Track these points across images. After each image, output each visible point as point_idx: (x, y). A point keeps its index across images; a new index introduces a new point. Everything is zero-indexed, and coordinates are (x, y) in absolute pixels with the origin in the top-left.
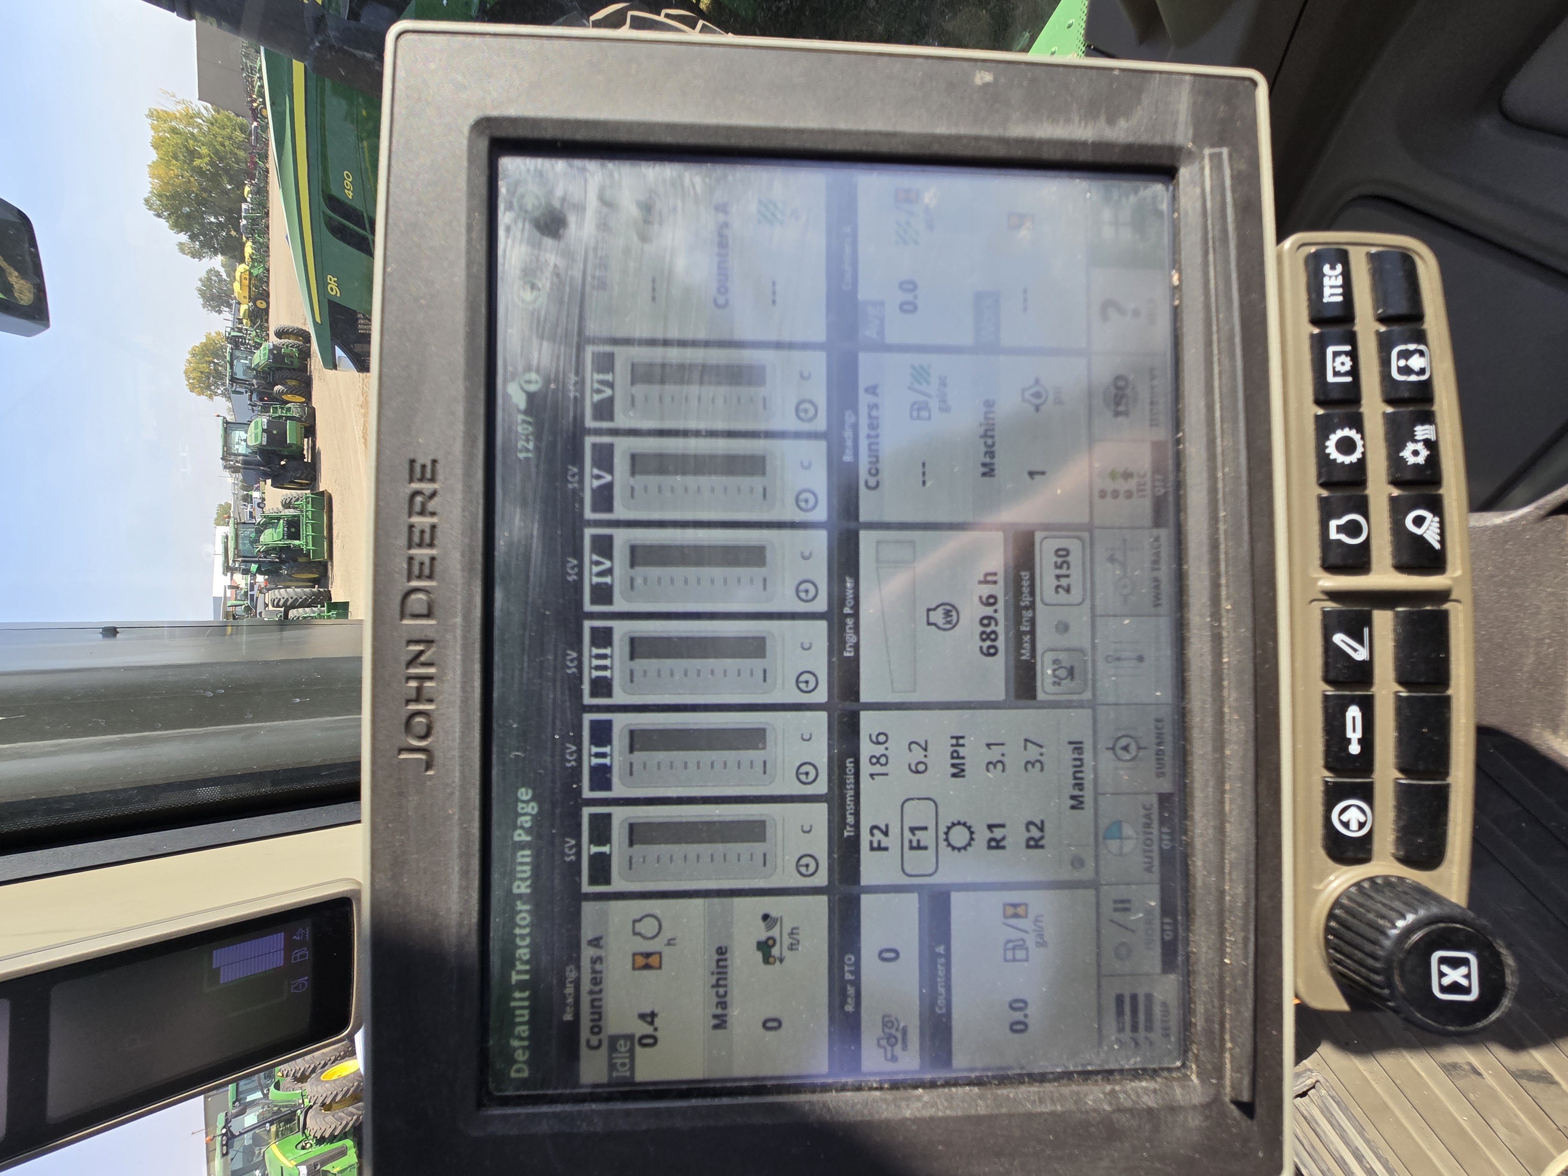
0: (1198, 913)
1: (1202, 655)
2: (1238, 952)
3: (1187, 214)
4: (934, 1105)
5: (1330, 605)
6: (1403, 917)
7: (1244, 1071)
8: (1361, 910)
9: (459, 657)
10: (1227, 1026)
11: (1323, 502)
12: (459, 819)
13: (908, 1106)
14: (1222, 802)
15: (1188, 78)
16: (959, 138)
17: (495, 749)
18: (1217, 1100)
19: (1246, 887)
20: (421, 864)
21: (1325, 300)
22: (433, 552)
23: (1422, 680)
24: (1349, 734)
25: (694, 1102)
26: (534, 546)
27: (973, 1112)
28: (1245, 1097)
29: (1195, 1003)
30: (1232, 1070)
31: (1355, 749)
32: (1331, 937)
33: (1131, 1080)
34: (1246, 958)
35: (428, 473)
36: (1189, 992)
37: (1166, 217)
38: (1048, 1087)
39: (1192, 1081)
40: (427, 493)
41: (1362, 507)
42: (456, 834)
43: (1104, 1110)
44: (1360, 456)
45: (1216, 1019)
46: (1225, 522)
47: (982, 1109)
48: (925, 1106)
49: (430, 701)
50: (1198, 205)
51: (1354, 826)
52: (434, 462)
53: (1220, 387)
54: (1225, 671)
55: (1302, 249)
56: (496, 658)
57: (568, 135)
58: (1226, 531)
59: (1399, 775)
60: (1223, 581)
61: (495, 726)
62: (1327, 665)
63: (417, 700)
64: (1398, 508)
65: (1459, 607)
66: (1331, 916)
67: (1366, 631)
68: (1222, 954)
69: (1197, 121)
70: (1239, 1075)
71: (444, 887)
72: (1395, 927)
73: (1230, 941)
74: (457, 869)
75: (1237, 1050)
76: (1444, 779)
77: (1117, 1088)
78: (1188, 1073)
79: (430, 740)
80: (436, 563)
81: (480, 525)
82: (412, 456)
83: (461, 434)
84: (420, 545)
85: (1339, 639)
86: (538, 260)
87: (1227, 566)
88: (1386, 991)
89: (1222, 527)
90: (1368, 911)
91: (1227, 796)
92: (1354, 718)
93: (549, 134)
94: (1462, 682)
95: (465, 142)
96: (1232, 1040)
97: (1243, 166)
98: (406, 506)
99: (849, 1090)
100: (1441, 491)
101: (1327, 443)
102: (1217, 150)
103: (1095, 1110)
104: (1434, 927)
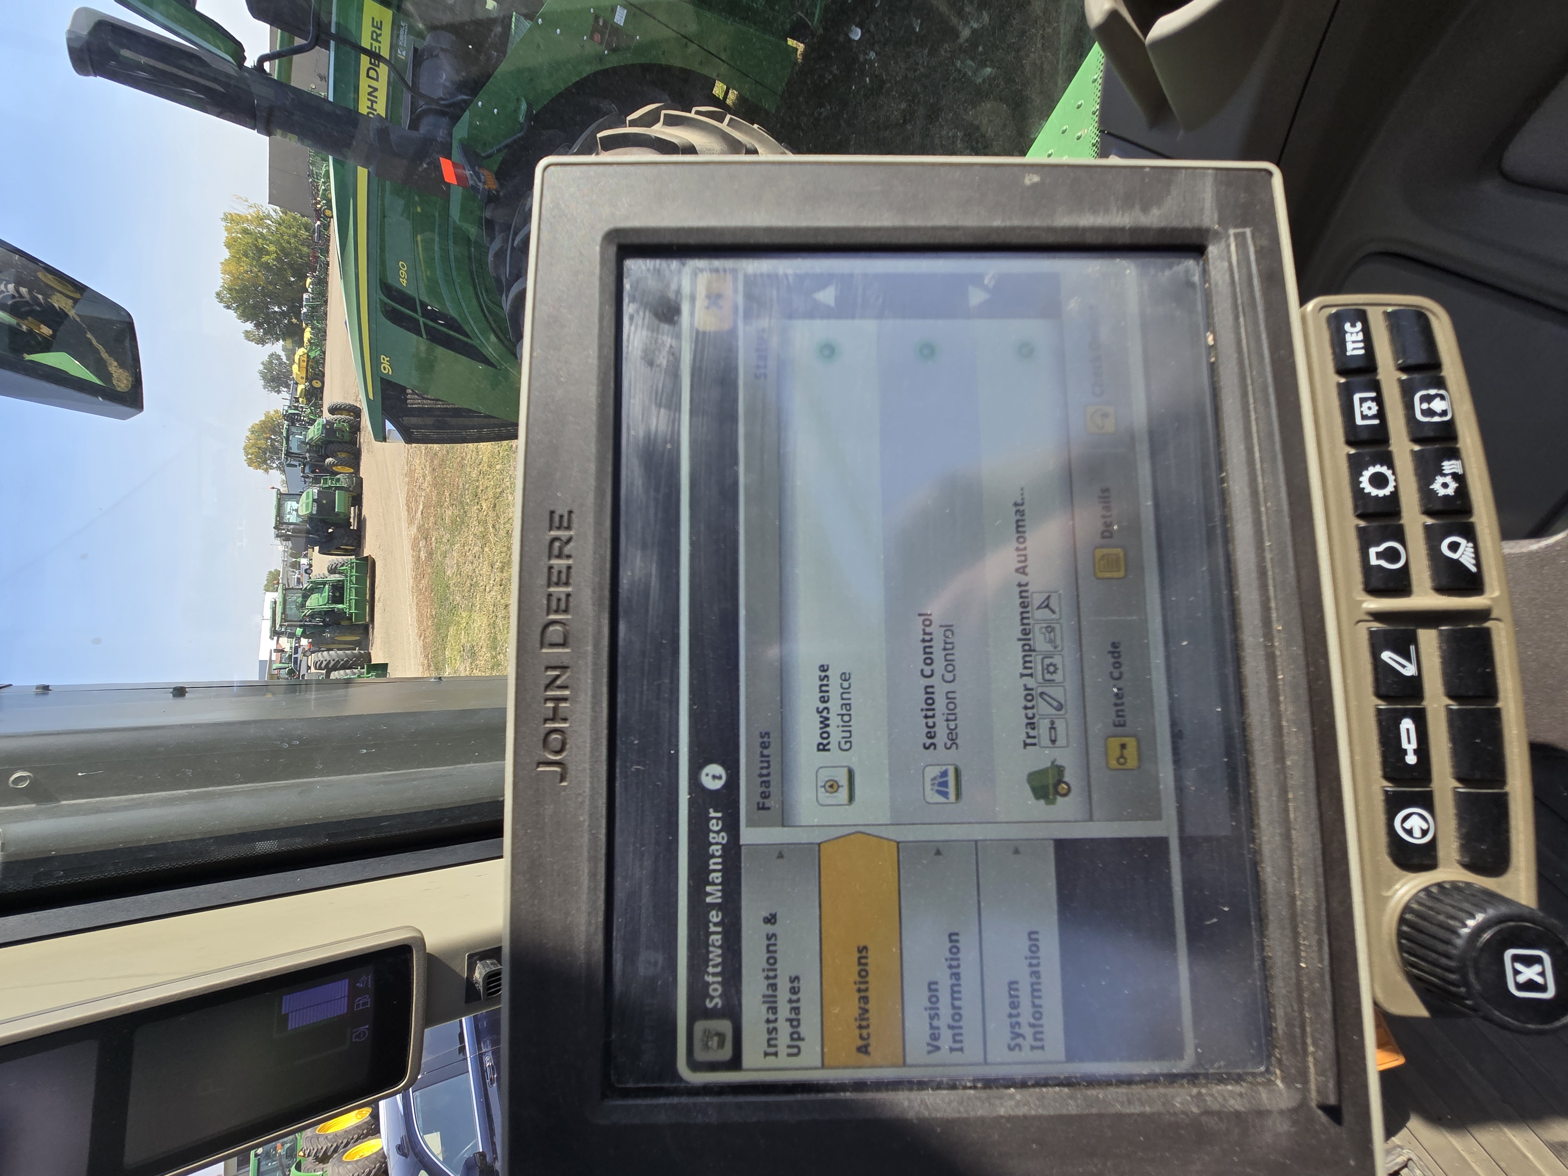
0: (1271, 918)
1: (1257, 673)
2: (1314, 955)
3: (1216, 285)
4: (1027, 1103)
5: (1376, 626)
6: (1473, 917)
7: (1329, 1074)
8: (1431, 913)
9: (590, 681)
10: (1308, 1029)
11: (1361, 531)
12: (589, 826)
13: (1002, 1104)
14: (1286, 811)
15: (1210, 171)
16: (1013, 229)
17: (618, 763)
18: (1303, 1104)
19: (1317, 891)
20: (555, 867)
21: (1348, 354)
22: (569, 589)
23: (1470, 693)
24: (1405, 745)
25: (799, 1097)
26: (653, 584)
27: (1064, 1112)
28: (1332, 1100)
29: (1274, 1007)
30: (1317, 1074)
31: (1411, 759)
32: (1404, 941)
33: (1217, 1084)
34: (1321, 960)
35: (563, 522)
36: (1268, 997)
37: (1198, 289)
38: (1136, 1089)
39: (1277, 1085)
40: (564, 539)
41: (1399, 535)
42: (586, 838)
43: (1192, 1112)
44: (1393, 489)
45: (1297, 1023)
46: (1271, 551)
47: (1072, 1108)
48: (1018, 1104)
49: (565, 720)
50: (1227, 277)
51: (1417, 833)
52: (570, 512)
53: (1258, 432)
54: (1281, 687)
55: (1322, 311)
56: (620, 682)
57: (682, 240)
58: (1272, 559)
59: (1457, 784)
60: (1273, 605)
61: (619, 742)
62: (1377, 681)
63: (553, 720)
64: (1433, 537)
65: (1501, 625)
66: (1402, 920)
67: (1412, 648)
68: (1298, 960)
69: (1221, 206)
70: (1323, 1079)
71: (575, 888)
72: (1465, 926)
73: (1305, 944)
74: (586, 871)
75: (1320, 1053)
76: (1502, 788)
77: (1203, 1091)
78: (1273, 1078)
79: (564, 754)
80: (571, 599)
81: (608, 566)
82: (552, 508)
83: (593, 488)
84: (557, 584)
85: (1387, 656)
86: (656, 342)
87: (1275, 591)
88: (1463, 990)
89: (1268, 556)
90: (1438, 913)
91: (1290, 804)
92: (1408, 730)
93: (666, 240)
94: (1511, 695)
95: (598, 248)
96: (1315, 1044)
97: (1265, 242)
98: (547, 551)
99: (944, 1089)
100: (1472, 520)
101: (1361, 479)
102: (1240, 230)
103: (1184, 1113)
104: (1503, 925)
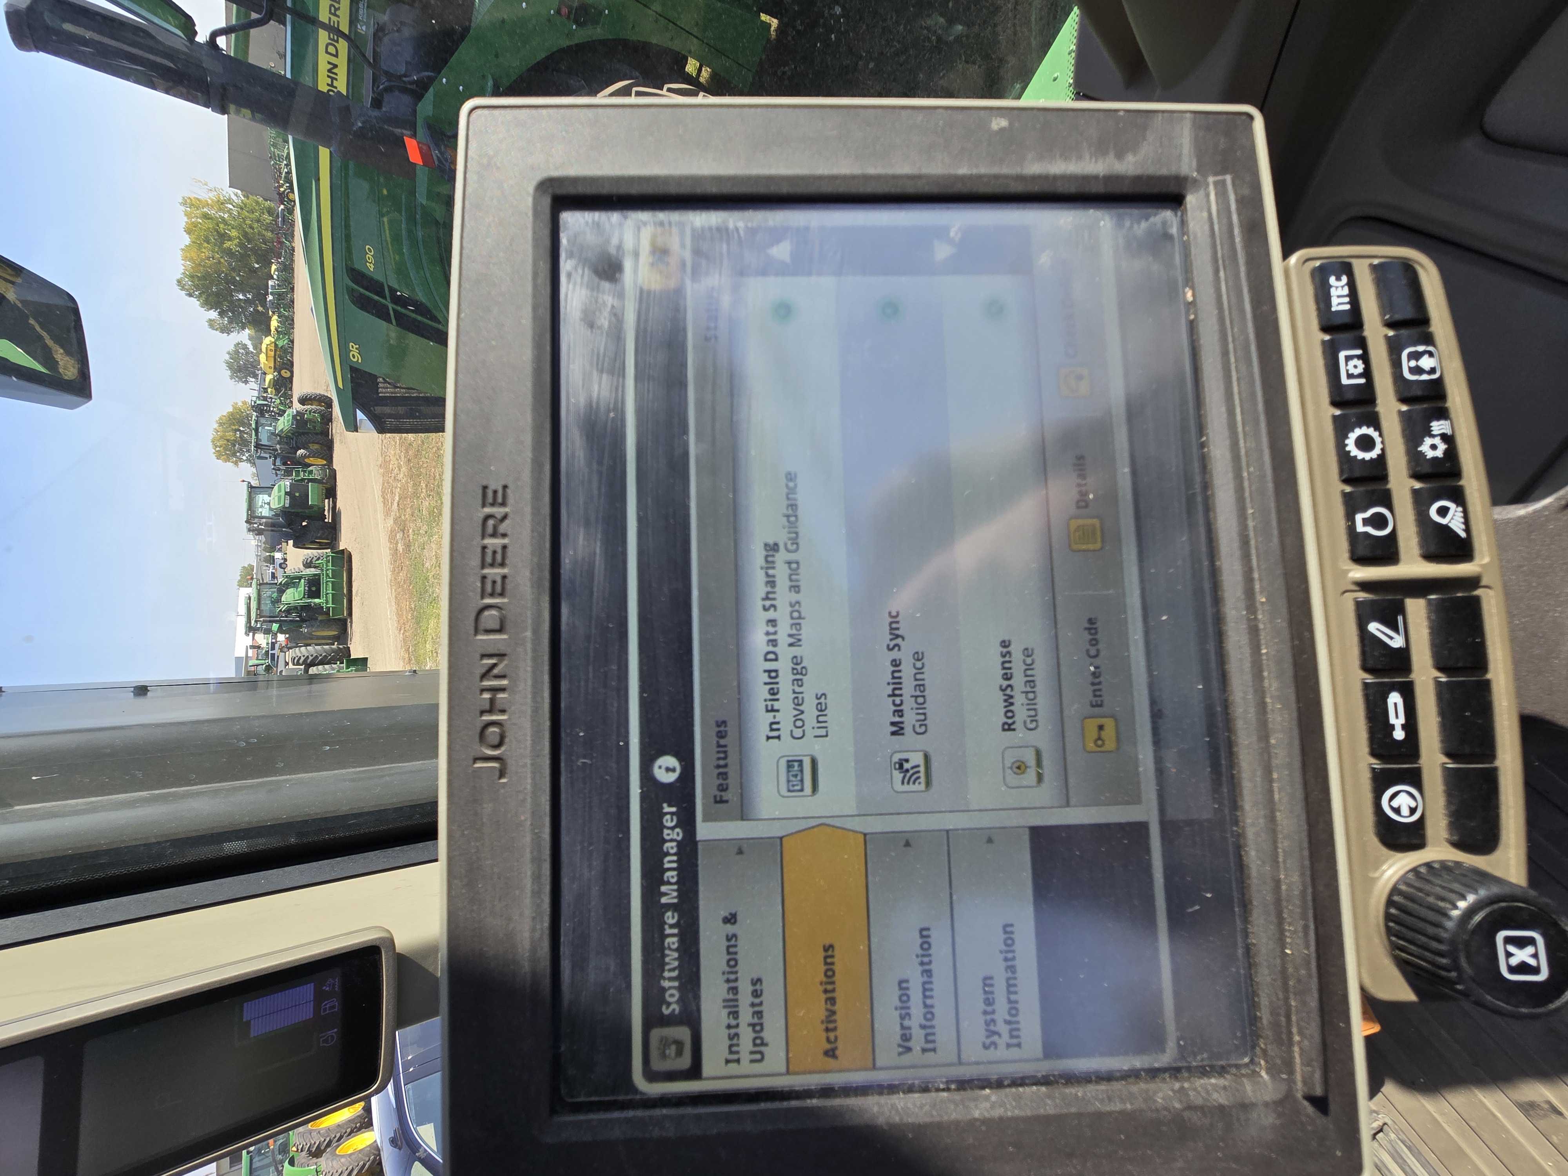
0: (1255, 903)
1: (1240, 647)
2: (1300, 941)
3: (1195, 237)
4: (1003, 1104)
5: (1362, 596)
6: (1463, 897)
7: (1315, 1064)
8: (1420, 894)
9: (529, 669)
10: (1294, 1018)
11: (1347, 498)
12: (532, 825)
13: (976, 1106)
14: (1271, 791)
15: (1188, 115)
16: (980, 177)
17: (563, 757)
18: (1289, 1095)
19: (1302, 874)
20: (496, 870)
21: (1333, 309)
22: (505, 571)
23: (1460, 665)
24: (1392, 720)
25: (763, 1106)
26: (597, 563)
27: (1042, 1111)
28: (1318, 1091)
29: (1258, 996)
30: (1302, 1064)
31: (1399, 734)
32: (1391, 924)
33: (1199, 1078)
34: (1307, 947)
35: (499, 497)
36: (1252, 986)
37: (1176, 240)
38: (1117, 1086)
39: (1262, 1077)
40: (499, 516)
41: (1386, 500)
42: (528, 839)
43: (1174, 1107)
44: (1380, 452)
45: (1282, 1011)
46: (1254, 519)
47: (1050, 1108)
48: (993, 1107)
49: (503, 711)
50: (1207, 227)
51: (1405, 811)
52: (505, 487)
53: (1240, 393)
54: (1264, 662)
55: (1307, 264)
56: (563, 670)
57: (623, 190)
58: (1255, 527)
59: (1446, 760)
60: (1256, 575)
61: (563, 735)
62: (1364, 654)
63: (490, 711)
64: (1421, 501)
65: (1491, 593)
66: (1390, 903)
67: (1400, 619)
68: (1283, 947)
69: (1200, 153)
70: (1310, 1069)
71: (517, 892)
72: (1456, 907)
73: (1290, 930)
74: (529, 873)
75: (1306, 1042)
76: (1492, 763)
77: (1186, 1085)
78: (1257, 1069)
79: (503, 749)
80: (507, 581)
81: (548, 545)
82: (485, 483)
83: (529, 461)
84: (492, 565)
85: (1374, 627)
86: (596, 302)
87: (1258, 560)
88: (1454, 974)
89: (1251, 524)
90: (1428, 895)
91: (1275, 785)
92: (1395, 704)
93: (605, 190)
94: (1500, 665)
95: (530, 201)
96: (1300, 1033)
97: (1246, 191)
98: (480, 529)
99: (916, 1092)
100: (1461, 483)
101: (1347, 442)
102: (1220, 178)
103: (1166, 1109)
104: (1495, 906)
